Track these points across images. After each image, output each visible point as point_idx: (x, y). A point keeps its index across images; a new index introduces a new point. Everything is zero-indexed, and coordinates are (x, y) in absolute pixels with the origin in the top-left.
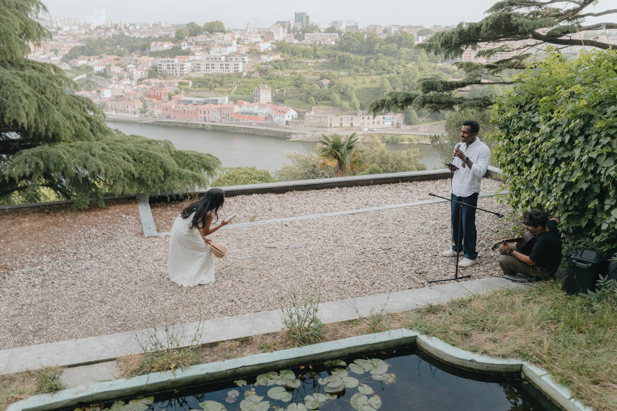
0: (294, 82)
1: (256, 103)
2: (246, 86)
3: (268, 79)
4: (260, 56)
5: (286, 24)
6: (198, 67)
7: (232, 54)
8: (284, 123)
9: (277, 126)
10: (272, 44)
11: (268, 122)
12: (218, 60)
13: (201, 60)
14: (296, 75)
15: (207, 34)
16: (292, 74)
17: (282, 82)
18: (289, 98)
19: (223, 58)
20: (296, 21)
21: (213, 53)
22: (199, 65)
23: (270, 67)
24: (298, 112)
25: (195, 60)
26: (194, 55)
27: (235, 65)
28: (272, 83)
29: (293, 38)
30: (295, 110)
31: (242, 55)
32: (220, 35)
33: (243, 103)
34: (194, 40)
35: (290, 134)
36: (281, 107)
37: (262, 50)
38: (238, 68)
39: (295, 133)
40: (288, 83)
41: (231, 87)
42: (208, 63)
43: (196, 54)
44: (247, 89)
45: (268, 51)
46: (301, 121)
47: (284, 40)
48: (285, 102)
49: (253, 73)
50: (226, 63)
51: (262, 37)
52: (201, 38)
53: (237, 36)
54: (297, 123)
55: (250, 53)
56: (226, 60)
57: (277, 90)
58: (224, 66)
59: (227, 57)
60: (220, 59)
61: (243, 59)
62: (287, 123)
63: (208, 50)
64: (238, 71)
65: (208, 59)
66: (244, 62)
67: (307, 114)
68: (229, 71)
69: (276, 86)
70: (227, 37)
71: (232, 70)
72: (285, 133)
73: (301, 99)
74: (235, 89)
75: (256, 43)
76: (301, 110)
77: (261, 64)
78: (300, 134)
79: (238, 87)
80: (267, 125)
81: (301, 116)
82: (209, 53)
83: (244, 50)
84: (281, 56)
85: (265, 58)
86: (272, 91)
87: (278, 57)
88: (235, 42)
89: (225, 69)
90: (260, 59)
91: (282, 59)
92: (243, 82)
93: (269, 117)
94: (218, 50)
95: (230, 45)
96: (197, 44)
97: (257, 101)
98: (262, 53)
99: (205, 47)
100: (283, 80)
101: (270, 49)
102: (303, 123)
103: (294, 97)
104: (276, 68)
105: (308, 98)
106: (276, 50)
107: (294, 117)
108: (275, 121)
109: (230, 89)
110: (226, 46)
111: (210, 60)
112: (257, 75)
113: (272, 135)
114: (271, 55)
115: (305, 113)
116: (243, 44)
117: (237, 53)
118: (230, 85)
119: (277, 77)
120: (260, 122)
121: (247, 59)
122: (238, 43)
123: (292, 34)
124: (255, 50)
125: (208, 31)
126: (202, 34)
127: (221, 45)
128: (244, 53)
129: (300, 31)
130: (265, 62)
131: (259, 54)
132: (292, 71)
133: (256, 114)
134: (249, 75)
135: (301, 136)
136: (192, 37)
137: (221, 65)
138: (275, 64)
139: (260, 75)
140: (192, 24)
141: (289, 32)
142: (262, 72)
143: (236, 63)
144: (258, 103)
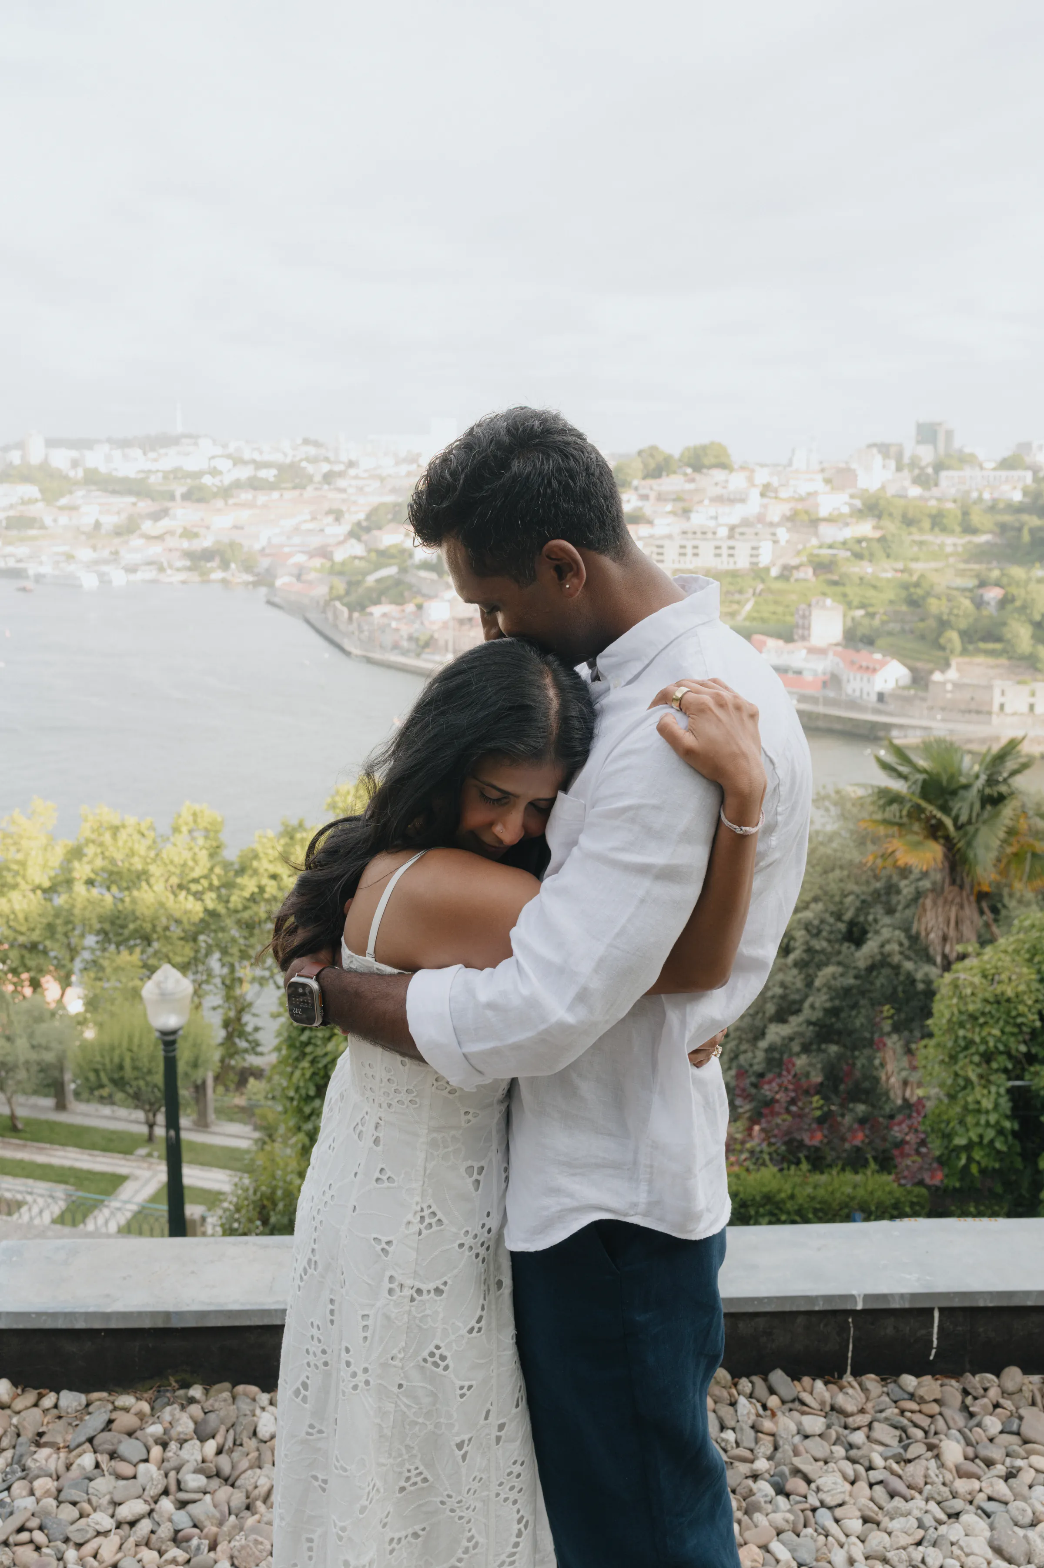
0: (904, 594)
1: (799, 644)
2: (776, 602)
3: (835, 583)
4: (816, 527)
5: (893, 450)
6: (659, 554)
7: (746, 523)
8: (874, 698)
9: (853, 704)
10: (852, 496)
11: (831, 694)
12: (710, 535)
13: (670, 537)
14: (911, 575)
15: (686, 474)
16: (902, 571)
17: (871, 593)
18: (890, 634)
19: (723, 532)
20: (919, 442)
21: (699, 519)
22: (661, 547)
23: (843, 554)
24: (912, 670)
25: (652, 537)
26: (650, 522)
27: (753, 548)
28: (845, 595)
29: (907, 483)
30: (905, 665)
31: (771, 524)
32: (719, 475)
33: (764, 643)
34: (655, 487)
35: (888, 727)
36: (867, 656)
37: (823, 513)
38: (757, 556)
39: (901, 727)
40: (890, 595)
41: (738, 602)
42: (684, 543)
43: (656, 522)
44: (780, 609)
45: (841, 515)
46: (921, 694)
47: (883, 488)
48: (880, 642)
49: (797, 568)
50: (731, 543)
51: (828, 481)
52: (672, 483)
53: (762, 477)
54: (907, 700)
55: (791, 519)
56: (731, 537)
57: (860, 613)
58: (725, 551)
59: (732, 529)
60: (714, 533)
61: (774, 534)
62: (881, 697)
63: (686, 512)
64: (756, 564)
65: (684, 533)
66: (775, 542)
67: (937, 676)
68: (735, 563)
69: (855, 603)
70: (736, 481)
71: (742, 562)
72: (874, 726)
73: (923, 637)
74: (748, 607)
75: (809, 494)
76: (919, 665)
77: (820, 547)
78: (914, 727)
79: (757, 603)
80: (828, 702)
81: (919, 680)
82: (688, 519)
83: (776, 511)
84: (876, 528)
85: (830, 533)
86: (845, 616)
87: (866, 528)
88: (755, 493)
89: (725, 558)
90: (816, 534)
91: (877, 534)
92: (770, 590)
93: (833, 680)
94: (712, 512)
95: (742, 501)
96: (661, 498)
97: (804, 638)
98: (825, 520)
99: (680, 505)
100: (875, 587)
101: (846, 510)
102: (923, 699)
103: (903, 631)
104: (858, 556)
105: (940, 634)
106: (860, 511)
107: (901, 683)
108: (850, 691)
109: (735, 607)
110: (732, 501)
111: (690, 536)
112: (808, 573)
113: (838, 726)
114: (847, 524)
115: (931, 672)
116: (776, 498)
117: (760, 519)
118: (737, 597)
119: (861, 579)
120: (809, 692)
121: (783, 534)
122: (763, 495)
123: (906, 473)
124: (807, 512)
125: (689, 465)
126: (675, 472)
127: (719, 499)
128: (776, 519)
129: (927, 465)
130: (829, 540)
131: (815, 522)
132: (900, 565)
133: (799, 673)
134: (786, 573)
135: (919, 733)
136: (650, 482)
137: (718, 548)
138: (857, 548)
139: (815, 573)
140: (653, 451)
141: (899, 469)
142: (822, 567)
143: (754, 544)
144: (806, 644)
